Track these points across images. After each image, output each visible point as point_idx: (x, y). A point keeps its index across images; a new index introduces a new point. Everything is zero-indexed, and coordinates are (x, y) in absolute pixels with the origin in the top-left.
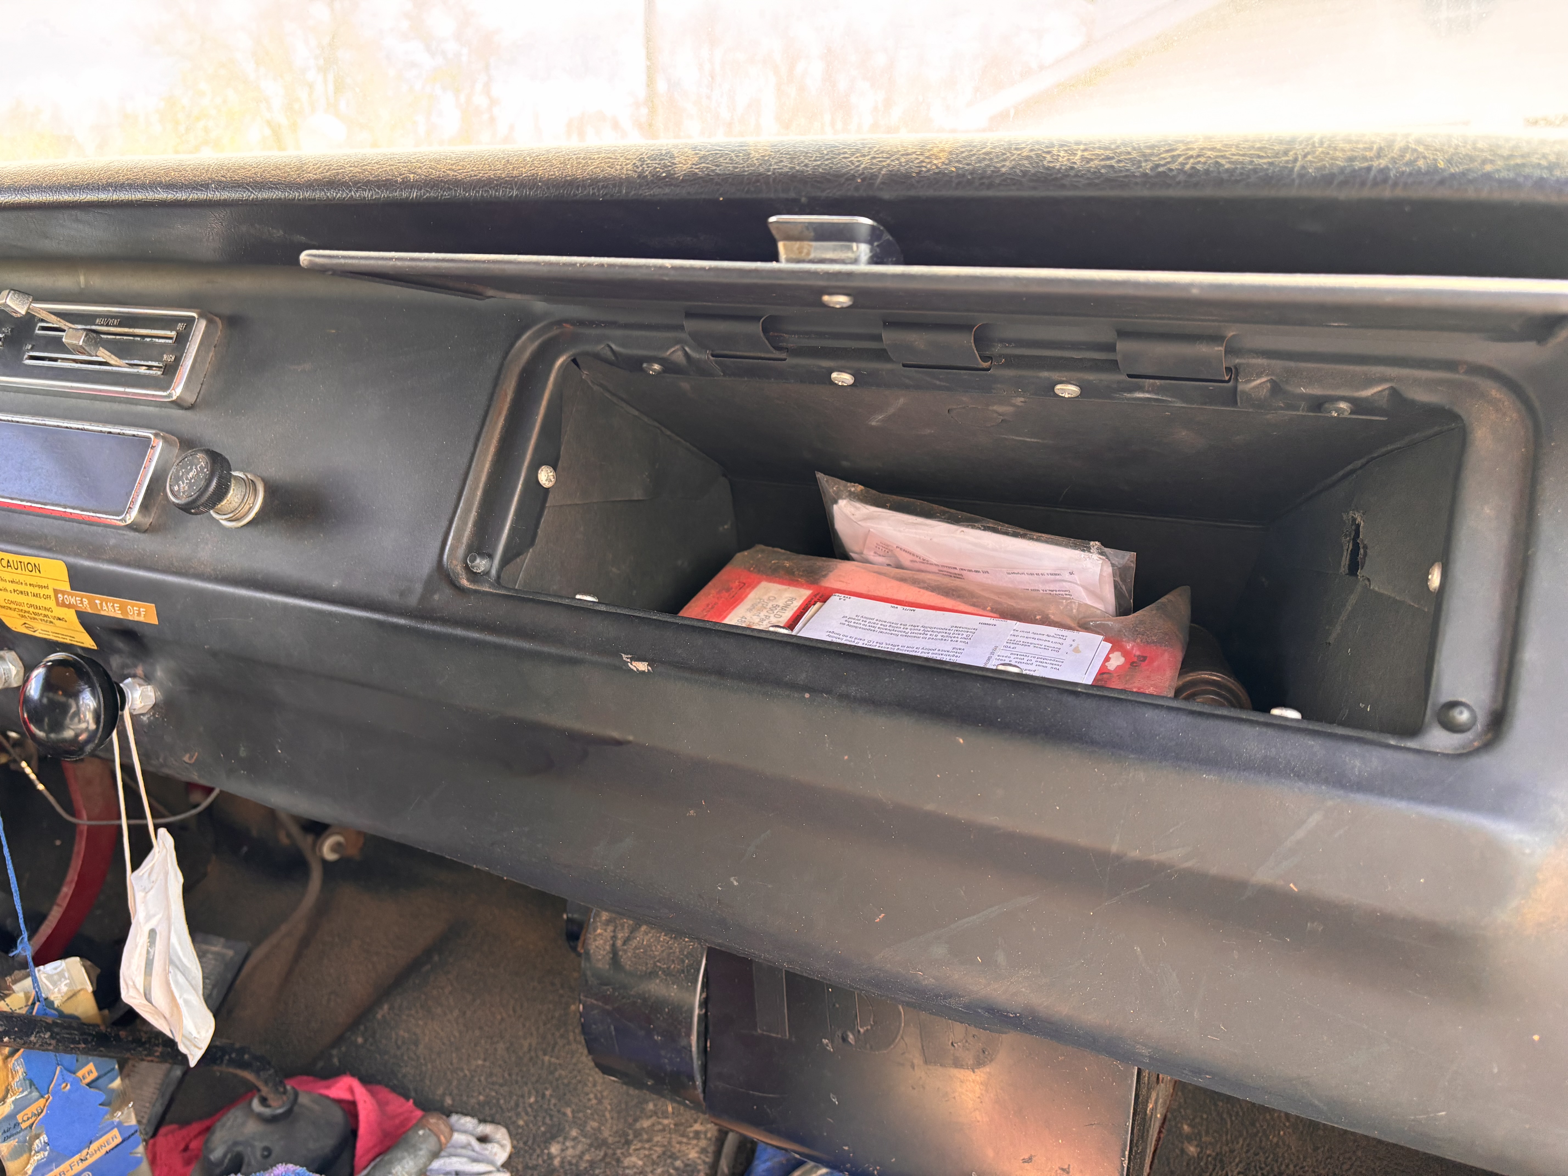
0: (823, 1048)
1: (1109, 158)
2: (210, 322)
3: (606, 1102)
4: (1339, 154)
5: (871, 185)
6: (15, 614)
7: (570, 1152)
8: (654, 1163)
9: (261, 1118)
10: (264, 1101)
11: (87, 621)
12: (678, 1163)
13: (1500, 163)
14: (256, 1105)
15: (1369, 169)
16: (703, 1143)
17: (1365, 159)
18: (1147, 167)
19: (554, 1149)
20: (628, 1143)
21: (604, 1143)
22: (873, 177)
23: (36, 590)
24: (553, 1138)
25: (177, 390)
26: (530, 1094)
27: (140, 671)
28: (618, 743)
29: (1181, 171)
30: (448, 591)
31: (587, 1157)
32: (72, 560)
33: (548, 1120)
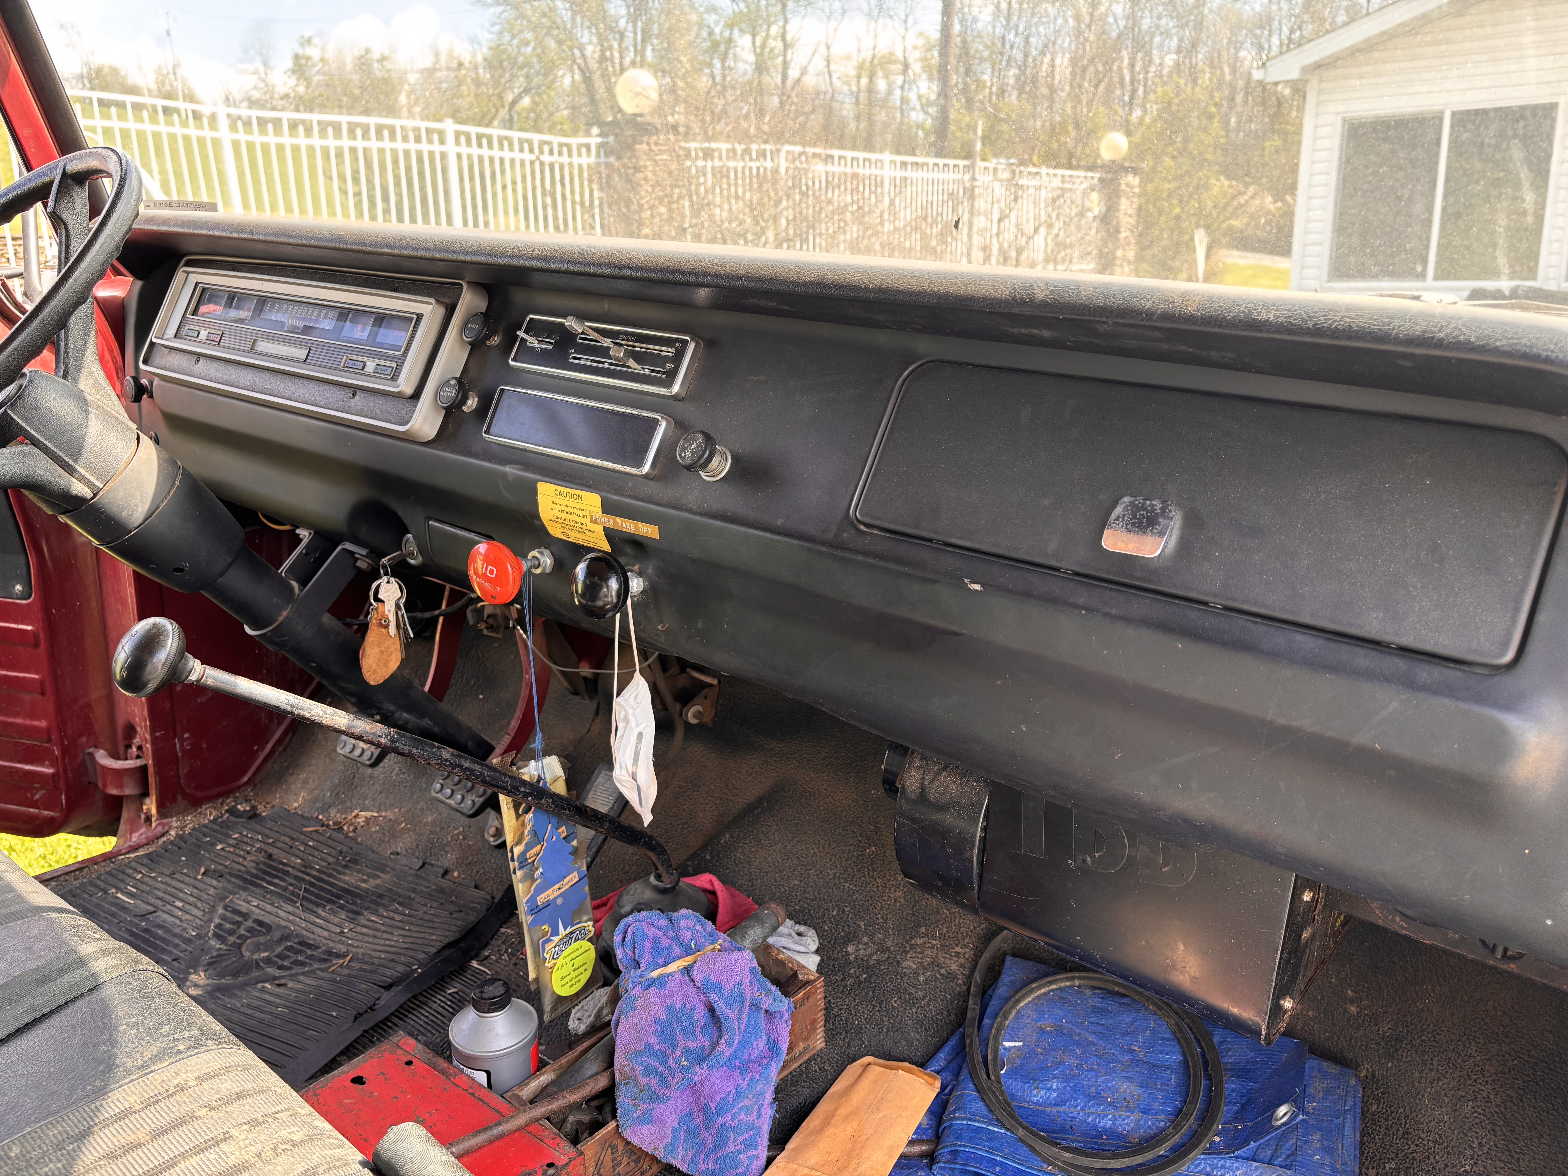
0: (1068, 865)
1: (1290, 317)
2: (697, 344)
3: (890, 922)
4: (1418, 328)
5: (1150, 319)
6: (559, 526)
7: (862, 952)
8: (925, 968)
9: (656, 889)
10: (658, 877)
11: (610, 534)
12: (943, 971)
13: (1505, 342)
14: (652, 879)
15: (1433, 338)
16: (962, 961)
17: (1432, 332)
18: (1310, 324)
19: (850, 949)
20: (906, 952)
21: (888, 949)
22: (1153, 314)
23: (578, 512)
24: (850, 941)
25: (676, 388)
26: (833, 909)
27: (636, 568)
28: (956, 634)
29: (1329, 328)
30: (853, 532)
31: (875, 957)
32: (605, 494)
33: (846, 928)
